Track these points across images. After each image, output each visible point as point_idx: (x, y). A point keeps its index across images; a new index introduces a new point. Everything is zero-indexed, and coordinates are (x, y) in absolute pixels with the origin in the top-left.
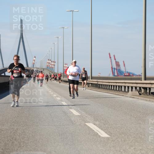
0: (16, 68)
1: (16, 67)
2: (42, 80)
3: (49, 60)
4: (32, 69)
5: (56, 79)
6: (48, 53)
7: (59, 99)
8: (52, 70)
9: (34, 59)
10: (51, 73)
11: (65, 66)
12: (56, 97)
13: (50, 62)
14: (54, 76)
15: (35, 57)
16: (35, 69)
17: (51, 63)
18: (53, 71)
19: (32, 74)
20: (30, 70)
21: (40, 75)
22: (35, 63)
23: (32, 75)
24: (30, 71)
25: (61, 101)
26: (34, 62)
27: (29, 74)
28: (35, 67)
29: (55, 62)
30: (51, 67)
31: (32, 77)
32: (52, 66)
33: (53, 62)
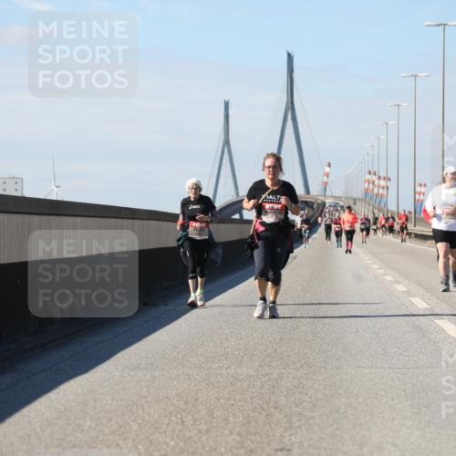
0: (271, 197)
1: (273, 193)
2: (350, 234)
3: (370, 173)
4: (319, 202)
5: (391, 229)
6: (368, 154)
7: (401, 288)
8: (380, 204)
9: (327, 169)
10: (376, 212)
11: (418, 189)
12: (392, 282)
13: (374, 178)
14: (387, 219)
15: (329, 165)
16: (328, 201)
17: (376, 183)
18: (382, 205)
19: (320, 215)
20: (313, 203)
21: (346, 216)
22: (330, 181)
23: (320, 219)
24: (315, 206)
25: (409, 294)
26: (325, 179)
27: (313, 216)
28: (328, 193)
29: (390, 179)
30: (377, 195)
31: (320, 224)
32: (381, 190)
33: (384, 179)
